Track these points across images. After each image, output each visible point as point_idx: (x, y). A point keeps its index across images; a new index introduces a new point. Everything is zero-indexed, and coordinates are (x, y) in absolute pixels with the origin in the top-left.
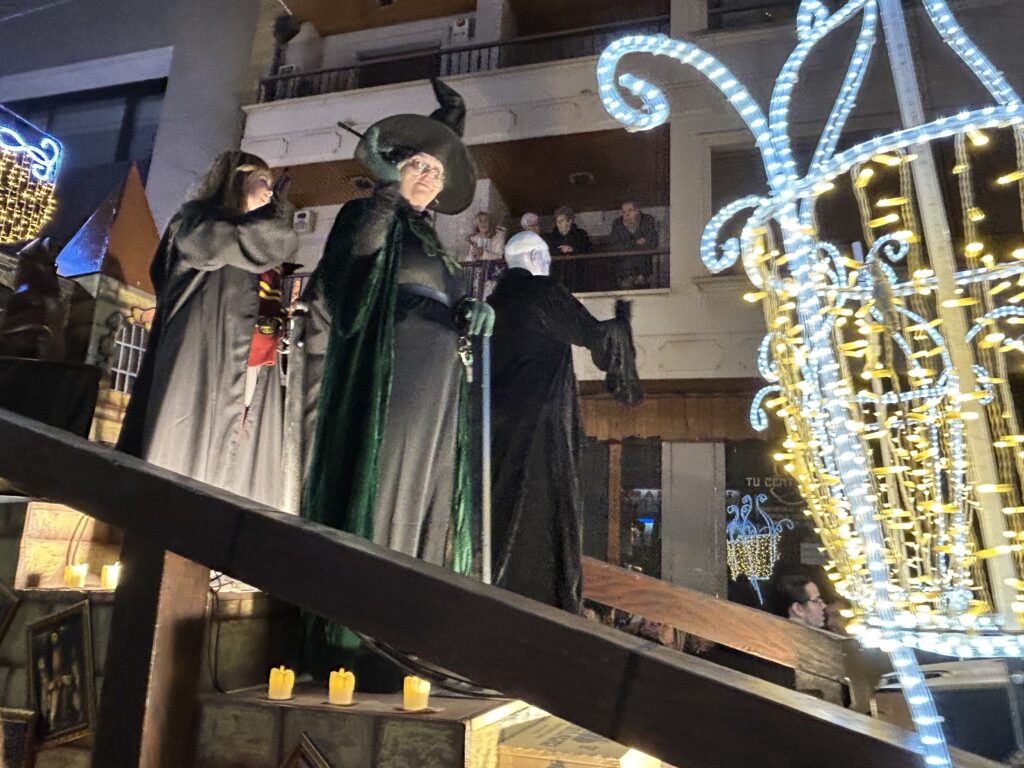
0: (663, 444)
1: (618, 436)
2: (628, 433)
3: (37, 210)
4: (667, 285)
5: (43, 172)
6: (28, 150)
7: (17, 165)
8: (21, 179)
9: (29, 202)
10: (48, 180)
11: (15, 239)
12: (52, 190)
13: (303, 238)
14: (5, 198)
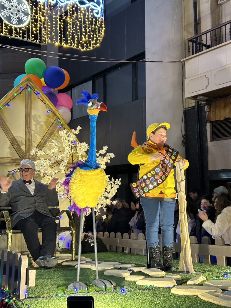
5: (98, 13)
6: (90, 5)
7: (87, 14)
8: (90, 19)
9: (95, 29)
10: (100, 16)
11: (93, 47)
12: (103, 20)
13: (223, 6)
14: (86, 30)
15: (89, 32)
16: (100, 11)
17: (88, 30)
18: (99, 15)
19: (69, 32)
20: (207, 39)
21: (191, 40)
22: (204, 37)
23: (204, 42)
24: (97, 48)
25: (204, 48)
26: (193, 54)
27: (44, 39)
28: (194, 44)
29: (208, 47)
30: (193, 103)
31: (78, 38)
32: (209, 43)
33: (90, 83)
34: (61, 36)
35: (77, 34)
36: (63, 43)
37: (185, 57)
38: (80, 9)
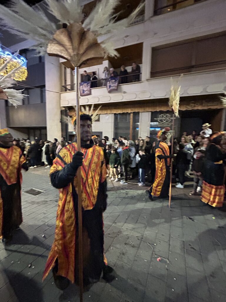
0: (140, 113)
1: (132, 112)
2: (134, 111)
3: (24, 73)
4: (141, 81)
6: (19, 60)
11: (22, 80)
12: (26, 69)
22: (67, 86)
25: (68, 90)
26: (64, 92)
28: (64, 88)
30: (64, 109)
37: (61, 92)
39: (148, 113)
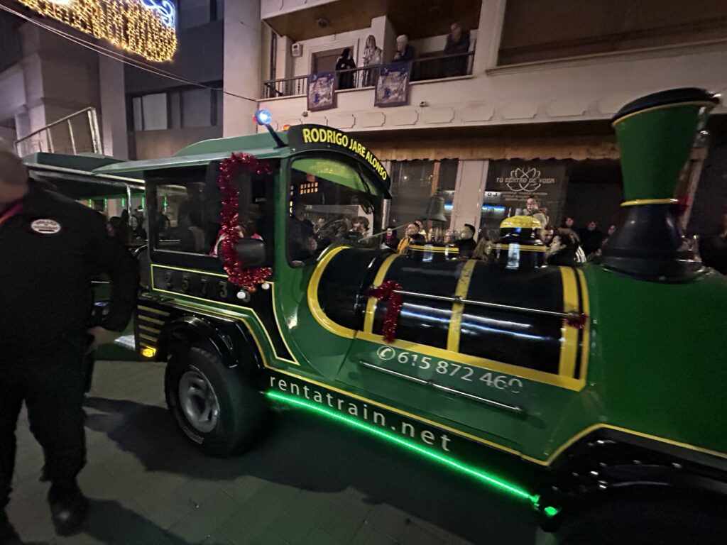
0: (460, 163)
1: (439, 159)
3: (169, 43)
5: (167, 21)
6: (158, 7)
7: (154, 17)
8: (158, 25)
9: (165, 39)
10: (171, 26)
11: (163, 59)
12: (174, 32)
13: (298, 59)
14: (153, 36)
15: (157, 40)
16: (170, 20)
17: (155, 38)
18: (169, 25)
19: (131, 32)
20: (280, 87)
21: (266, 84)
22: (277, 84)
23: (277, 89)
24: (168, 62)
25: (277, 94)
26: (267, 97)
27: (95, 31)
28: (269, 89)
29: (281, 95)
31: (143, 44)
32: (281, 91)
33: (164, 95)
34: (119, 35)
35: (140, 38)
36: (123, 44)
37: (261, 98)
38: (143, 9)
39: (482, 162)
